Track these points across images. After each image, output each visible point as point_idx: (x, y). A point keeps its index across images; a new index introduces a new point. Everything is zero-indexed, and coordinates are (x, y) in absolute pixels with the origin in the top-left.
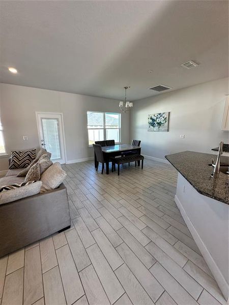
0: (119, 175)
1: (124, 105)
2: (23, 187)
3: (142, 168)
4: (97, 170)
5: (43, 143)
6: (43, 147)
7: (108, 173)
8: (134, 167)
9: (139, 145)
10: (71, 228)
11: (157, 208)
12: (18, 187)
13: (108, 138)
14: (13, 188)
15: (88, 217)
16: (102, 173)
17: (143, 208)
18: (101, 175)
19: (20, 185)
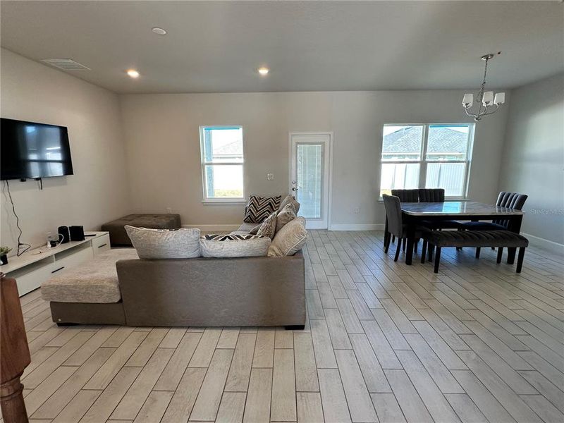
0: (436, 271)
1: (478, 100)
2: (248, 241)
3: (519, 270)
4: (386, 252)
5: (294, 186)
6: (294, 193)
7: (409, 261)
8: (494, 265)
9: (519, 206)
10: (305, 331)
11: (521, 374)
12: (242, 239)
13: (430, 185)
14: (236, 239)
15: (340, 326)
16: (396, 260)
17: (473, 356)
18: (392, 264)
19: (244, 238)
